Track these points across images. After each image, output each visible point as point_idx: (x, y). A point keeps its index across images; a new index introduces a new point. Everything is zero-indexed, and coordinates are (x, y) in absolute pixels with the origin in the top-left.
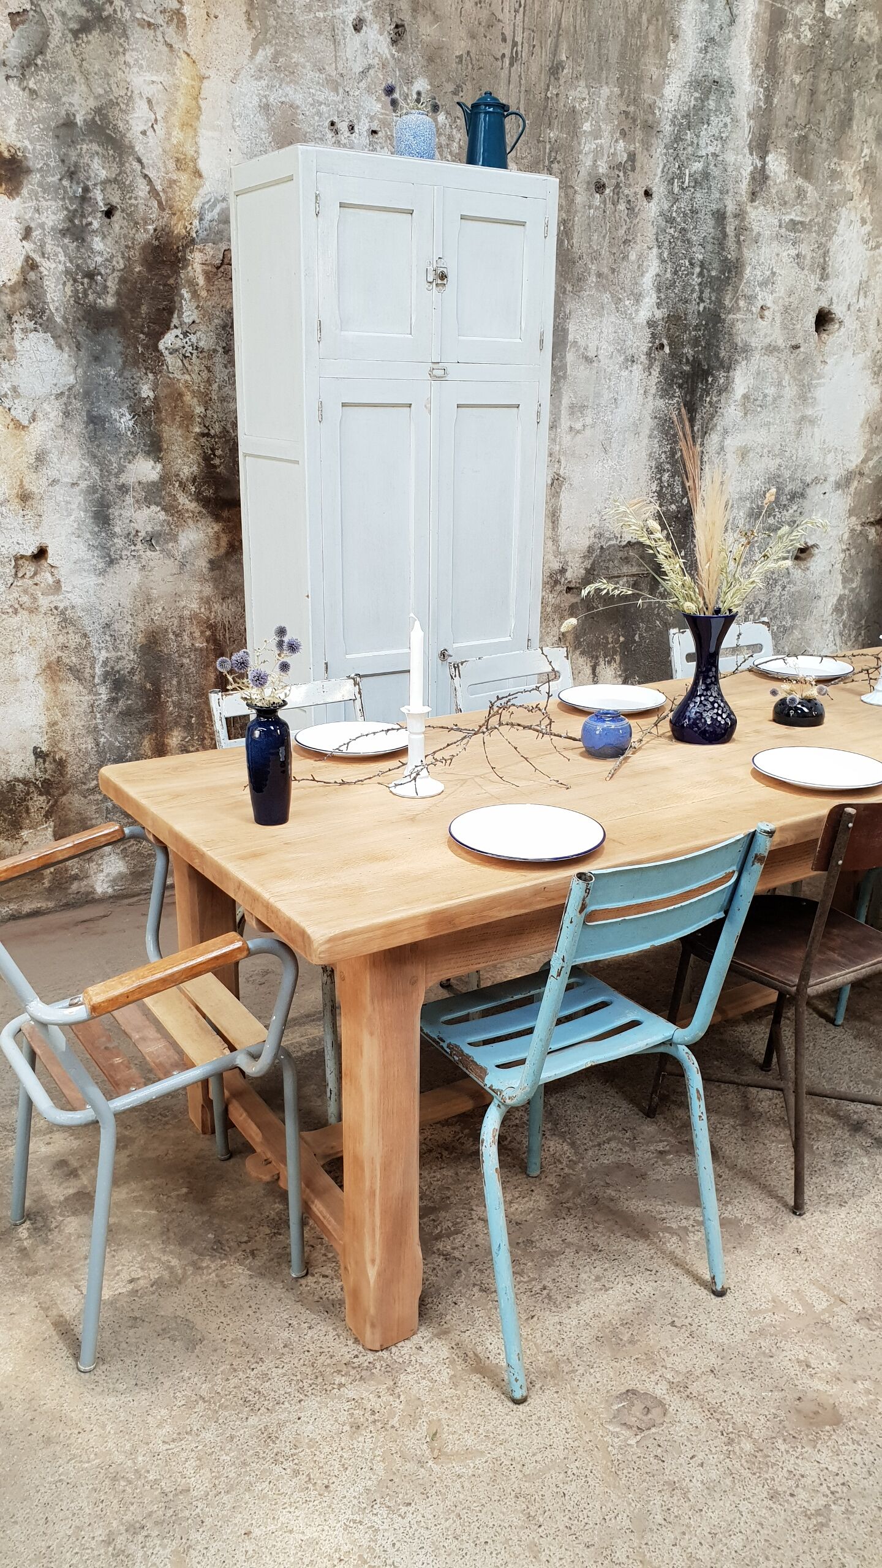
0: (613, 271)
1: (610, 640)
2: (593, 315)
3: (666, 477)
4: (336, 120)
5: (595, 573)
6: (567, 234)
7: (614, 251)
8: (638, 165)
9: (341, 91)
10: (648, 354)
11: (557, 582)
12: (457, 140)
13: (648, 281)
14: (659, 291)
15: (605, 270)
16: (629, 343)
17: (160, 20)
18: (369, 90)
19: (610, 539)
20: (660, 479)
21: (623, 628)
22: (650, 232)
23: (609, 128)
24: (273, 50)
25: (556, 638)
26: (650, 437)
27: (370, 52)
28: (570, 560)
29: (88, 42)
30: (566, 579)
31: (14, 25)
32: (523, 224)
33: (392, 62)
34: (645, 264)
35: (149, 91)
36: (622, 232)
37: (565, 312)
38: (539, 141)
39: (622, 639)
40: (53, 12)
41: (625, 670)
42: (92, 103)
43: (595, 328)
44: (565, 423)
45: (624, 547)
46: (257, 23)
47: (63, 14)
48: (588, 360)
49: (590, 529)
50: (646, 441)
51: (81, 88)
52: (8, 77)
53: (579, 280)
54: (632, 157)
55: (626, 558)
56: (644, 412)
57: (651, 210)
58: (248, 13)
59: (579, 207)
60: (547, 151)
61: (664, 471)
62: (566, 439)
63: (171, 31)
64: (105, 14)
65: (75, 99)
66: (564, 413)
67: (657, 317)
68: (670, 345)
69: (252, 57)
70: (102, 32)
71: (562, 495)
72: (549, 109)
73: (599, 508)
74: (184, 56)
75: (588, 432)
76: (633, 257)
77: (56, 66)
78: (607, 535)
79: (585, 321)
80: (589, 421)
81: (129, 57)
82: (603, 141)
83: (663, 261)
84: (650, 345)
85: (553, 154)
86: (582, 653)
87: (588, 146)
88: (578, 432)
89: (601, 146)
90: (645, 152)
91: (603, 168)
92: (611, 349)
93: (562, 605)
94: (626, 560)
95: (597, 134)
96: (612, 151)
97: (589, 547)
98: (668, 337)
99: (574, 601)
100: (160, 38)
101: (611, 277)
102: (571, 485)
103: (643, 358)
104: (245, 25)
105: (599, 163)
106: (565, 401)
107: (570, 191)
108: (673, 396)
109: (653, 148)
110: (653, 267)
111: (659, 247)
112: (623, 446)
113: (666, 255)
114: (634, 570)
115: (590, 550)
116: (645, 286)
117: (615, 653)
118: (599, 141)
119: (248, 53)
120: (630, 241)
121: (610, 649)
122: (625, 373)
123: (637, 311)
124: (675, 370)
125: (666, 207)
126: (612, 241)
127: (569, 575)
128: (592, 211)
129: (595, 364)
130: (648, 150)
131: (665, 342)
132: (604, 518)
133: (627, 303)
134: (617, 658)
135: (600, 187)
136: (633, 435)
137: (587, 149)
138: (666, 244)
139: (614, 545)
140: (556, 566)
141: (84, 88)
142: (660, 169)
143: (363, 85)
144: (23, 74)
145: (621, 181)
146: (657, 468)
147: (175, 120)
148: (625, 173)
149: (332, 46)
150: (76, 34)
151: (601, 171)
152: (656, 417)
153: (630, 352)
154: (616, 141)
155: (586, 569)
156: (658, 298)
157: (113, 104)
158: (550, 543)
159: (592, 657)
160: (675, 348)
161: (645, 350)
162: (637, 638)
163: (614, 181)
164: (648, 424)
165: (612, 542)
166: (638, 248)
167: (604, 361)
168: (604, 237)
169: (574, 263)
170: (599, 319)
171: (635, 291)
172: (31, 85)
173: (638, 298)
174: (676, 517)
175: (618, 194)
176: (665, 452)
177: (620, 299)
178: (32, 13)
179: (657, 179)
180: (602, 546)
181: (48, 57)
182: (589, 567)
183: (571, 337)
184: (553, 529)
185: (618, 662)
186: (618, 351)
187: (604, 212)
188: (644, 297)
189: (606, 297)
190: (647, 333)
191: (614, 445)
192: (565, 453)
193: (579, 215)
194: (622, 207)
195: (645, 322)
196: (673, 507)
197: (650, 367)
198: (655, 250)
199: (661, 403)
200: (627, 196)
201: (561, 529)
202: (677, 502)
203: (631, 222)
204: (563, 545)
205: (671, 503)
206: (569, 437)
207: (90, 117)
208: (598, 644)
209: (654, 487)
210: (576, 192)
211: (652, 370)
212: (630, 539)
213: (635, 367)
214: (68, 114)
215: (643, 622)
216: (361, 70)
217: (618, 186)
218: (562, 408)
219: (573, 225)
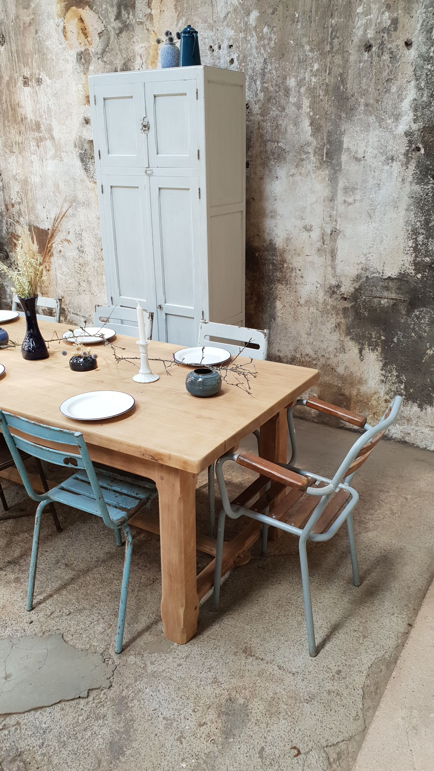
0: (378, 101)
1: (374, 336)
2: (361, 131)
3: (421, 238)
4: (212, 45)
5: (362, 292)
6: (342, 81)
7: (379, 87)
8: (400, 26)
9: (214, 29)
10: (406, 154)
11: (334, 292)
12: (274, 40)
13: (406, 105)
14: (416, 110)
15: (371, 101)
16: (390, 148)
17: (144, 20)
18: (228, 26)
19: (374, 273)
20: (416, 239)
21: (384, 331)
22: (410, 70)
23: (377, 6)
24: (185, 19)
25: (334, 325)
26: (407, 210)
27: (229, 5)
28: (343, 280)
29: (122, 37)
30: (341, 292)
31: (100, 37)
32: (185, 94)
33: (239, 7)
34: (404, 93)
35: (141, 51)
36: (385, 74)
37: (341, 131)
38: (324, 28)
39: (383, 338)
40: (111, 29)
41: (385, 358)
42: (123, 62)
43: (364, 139)
44: (340, 197)
45: (385, 279)
46: (179, 9)
47: (114, 28)
48: (358, 160)
49: (358, 264)
50: (403, 213)
51: (119, 56)
52: (98, 58)
53: (351, 110)
54: (395, 22)
55: (386, 287)
56: (402, 193)
57: (412, 54)
58: (176, 5)
59: (352, 64)
60: (330, 32)
61: (420, 234)
62: (342, 208)
63: (148, 23)
64: (127, 23)
65: (117, 61)
66: (340, 193)
67: (413, 128)
68: (425, 148)
69: (177, 25)
70: (126, 31)
71: (338, 241)
72: (331, 6)
73: (365, 252)
74: (153, 32)
75: (357, 204)
76: (394, 89)
77: (112, 50)
78: (372, 269)
79: (355, 135)
80: (358, 197)
81: (134, 40)
82: (372, 16)
83: (420, 89)
84: (408, 148)
85: (334, 33)
86: (352, 339)
87: (360, 22)
88: (350, 204)
89: (371, 20)
90: (407, 15)
91: (371, 34)
92: (375, 152)
93: (338, 307)
94: (387, 288)
95: (367, 13)
96: (379, 21)
97: (357, 275)
98: (423, 142)
99: (347, 306)
100: (145, 28)
101: (376, 105)
102: (344, 236)
103: (401, 157)
104: (174, 11)
105: (368, 31)
106: (341, 184)
107: (346, 54)
108: (427, 183)
109: (414, 11)
110: (411, 94)
111: (417, 80)
112: (385, 215)
113: (422, 85)
114: (394, 296)
115: (358, 277)
116: (403, 109)
117: (377, 345)
118: (369, 17)
119: (175, 23)
120: (392, 79)
121: (373, 341)
122: (387, 168)
123: (396, 126)
124: (429, 165)
125: (424, 49)
126: (377, 81)
127: (343, 289)
128: (362, 64)
129: (362, 162)
130: (408, 13)
131: (421, 146)
132: (369, 259)
133: (389, 121)
134: (379, 349)
135: (368, 47)
136: (392, 208)
137: (359, 24)
138: (424, 76)
139: (377, 277)
140: (334, 283)
141: (120, 56)
142: (420, 24)
143: (225, 23)
144: (102, 56)
145: (385, 40)
146: (412, 231)
147: (149, 62)
148: (388, 33)
149: (211, 8)
150: (118, 35)
151: (369, 36)
152: (412, 197)
153: (390, 154)
154: (383, 13)
155: (355, 288)
156: (415, 115)
157: (129, 60)
158: (330, 269)
159: (360, 343)
160: (429, 150)
161: (403, 152)
162: (395, 340)
163: (379, 41)
164: (405, 201)
165: (375, 275)
166: (398, 83)
167: (369, 160)
168: (371, 79)
169: (348, 99)
170: (366, 133)
171: (395, 113)
172: (105, 60)
173: (397, 117)
174: (430, 266)
175: (382, 49)
176: (420, 221)
177: (383, 119)
178: (105, 31)
179: (417, 32)
180: (367, 277)
181: (110, 48)
182: (357, 287)
183: (345, 146)
184: (332, 260)
185: (380, 351)
186: (381, 153)
187: (371, 63)
188: (402, 116)
189: (372, 119)
190: (405, 140)
191: (376, 214)
192: (340, 216)
193: (352, 68)
194: (386, 57)
195: (403, 133)
196: (428, 259)
197: (407, 163)
198: (413, 83)
199: (417, 188)
200: (390, 49)
201: (338, 261)
202: (431, 256)
203: (393, 66)
204: (338, 271)
205: (425, 256)
206: (343, 207)
207: (122, 67)
208: (364, 336)
209: (411, 243)
210: (350, 54)
211: (409, 166)
212: (390, 275)
213: (395, 163)
214: (115, 68)
215: (400, 331)
216: (224, 16)
217: (382, 43)
218: (339, 188)
219: (347, 75)
